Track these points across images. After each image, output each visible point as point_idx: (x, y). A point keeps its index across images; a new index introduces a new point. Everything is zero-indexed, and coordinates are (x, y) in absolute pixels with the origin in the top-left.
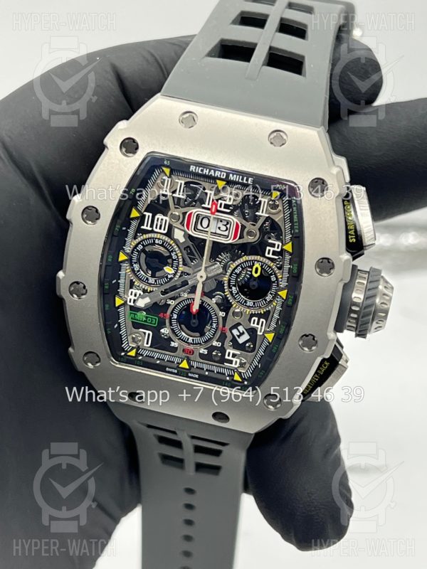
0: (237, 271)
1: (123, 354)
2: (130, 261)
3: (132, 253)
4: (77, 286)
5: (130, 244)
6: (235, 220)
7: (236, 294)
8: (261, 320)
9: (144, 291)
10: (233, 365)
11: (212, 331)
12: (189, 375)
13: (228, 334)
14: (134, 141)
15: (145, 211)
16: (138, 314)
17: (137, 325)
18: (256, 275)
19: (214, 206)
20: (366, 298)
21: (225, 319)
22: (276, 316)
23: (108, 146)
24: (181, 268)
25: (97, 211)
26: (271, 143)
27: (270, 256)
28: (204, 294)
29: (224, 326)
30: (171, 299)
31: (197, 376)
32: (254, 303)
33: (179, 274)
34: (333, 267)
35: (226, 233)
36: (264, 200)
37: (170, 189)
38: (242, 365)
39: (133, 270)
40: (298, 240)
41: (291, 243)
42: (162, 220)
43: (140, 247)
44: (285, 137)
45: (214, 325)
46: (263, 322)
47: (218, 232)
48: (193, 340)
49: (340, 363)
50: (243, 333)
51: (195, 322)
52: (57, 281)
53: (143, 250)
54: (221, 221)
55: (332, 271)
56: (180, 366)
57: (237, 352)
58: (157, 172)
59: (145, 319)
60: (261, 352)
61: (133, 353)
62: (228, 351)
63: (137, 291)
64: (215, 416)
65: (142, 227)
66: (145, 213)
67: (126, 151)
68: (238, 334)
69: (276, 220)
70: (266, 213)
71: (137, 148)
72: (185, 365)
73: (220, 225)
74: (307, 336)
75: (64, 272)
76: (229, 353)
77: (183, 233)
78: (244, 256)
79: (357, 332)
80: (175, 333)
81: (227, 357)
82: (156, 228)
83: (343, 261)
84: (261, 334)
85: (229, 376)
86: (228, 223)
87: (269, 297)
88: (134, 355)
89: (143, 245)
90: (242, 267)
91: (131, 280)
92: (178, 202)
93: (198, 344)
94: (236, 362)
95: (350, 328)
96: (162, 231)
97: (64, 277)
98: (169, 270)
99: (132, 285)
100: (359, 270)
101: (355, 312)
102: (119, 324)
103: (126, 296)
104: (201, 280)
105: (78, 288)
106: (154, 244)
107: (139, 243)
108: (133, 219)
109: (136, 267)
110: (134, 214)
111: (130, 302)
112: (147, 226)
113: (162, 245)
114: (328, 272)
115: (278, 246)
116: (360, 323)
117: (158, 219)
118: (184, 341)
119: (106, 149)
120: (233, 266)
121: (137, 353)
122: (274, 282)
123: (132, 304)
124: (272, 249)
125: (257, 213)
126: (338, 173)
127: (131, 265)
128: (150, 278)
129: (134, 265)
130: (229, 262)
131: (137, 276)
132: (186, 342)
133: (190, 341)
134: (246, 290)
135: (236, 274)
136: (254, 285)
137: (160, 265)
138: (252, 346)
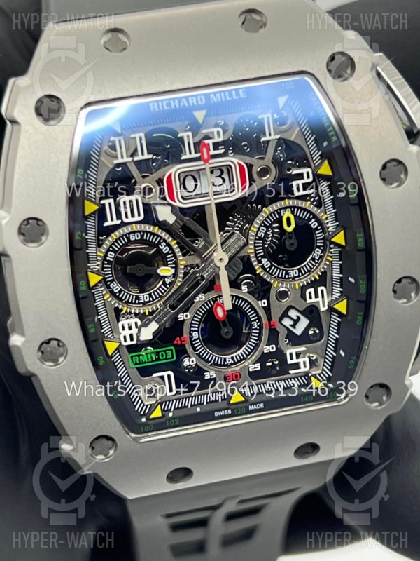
0: (262, 234)
1: (144, 420)
2: (105, 282)
3: (103, 268)
4: (50, 346)
5: (96, 255)
6: (236, 161)
7: (270, 267)
8: (320, 289)
9: (141, 316)
10: (303, 369)
11: (255, 334)
12: (251, 408)
13: (279, 328)
16: (143, 352)
17: (145, 372)
18: (290, 229)
19: (205, 150)
21: (267, 310)
22: (337, 275)
23: (18, 119)
24: (182, 261)
25: (40, 222)
26: (248, 31)
27: (302, 193)
29: (270, 319)
30: (183, 312)
31: (262, 406)
32: (299, 270)
33: (182, 272)
36: (267, 116)
37: (127, 150)
38: (313, 363)
39: (112, 293)
41: (326, 162)
42: (131, 201)
43: (111, 256)
45: (255, 325)
46: (322, 291)
47: (215, 189)
48: (232, 358)
50: (299, 318)
51: (227, 331)
53: (116, 260)
56: (231, 402)
57: (302, 348)
59: (154, 357)
60: (334, 335)
61: (157, 413)
62: (288, 353)
63: (128, 321)
64: (299, 451)
65: (106, 224)
66: (102, 202)
67: (46, 118)
68: (292, 323)
69: (292, 139)
70: (275, 134)
72: (237, 397)
73: (212, 178)
74: (400, 282)
75: (22, 334)
76: (291, 354)
77: (170, 208)
78: (262, 208)
80: (204, 359)
81: (290, 362)
82: (127, 217)
84: (326, 308)
86: (222, 172)
87: (317, 253)
88: (160, 415)
89: (114, 251)
90: (265, 226)
91: (116, 309)
92: (144, 166)
93: (241, 360)
94: (304, 363)
96: (137, 218)
97: (24, 343)
98: (163, 272)
99: (119, 315)
104: (222, 265)
105: (50, 349)
106: (128, 242)
107: (109, 250)
109: (116, 287)
110: (90, 208)
111: (125, 341)
112: (112, 220)
113: (142, 241)
114: (399, 181)
115: (308, 173)
117: (125, 203)
118: (221, 365)
120: (253, 229)
121: (163, 411)
122: (317, 229)
123: (129, 342)
124: (300, 182)
125: (262, 140)
127: (108, 287)
128: (141, 295)
129: (111, 285)
130: (243, 226)
131: (121, 300)
132: (224, 365)
133: (229, 361)
134: (281, 256)
135: (260, 238)
136: (291, 244)
137: (148, 270)
138: (318, 331)
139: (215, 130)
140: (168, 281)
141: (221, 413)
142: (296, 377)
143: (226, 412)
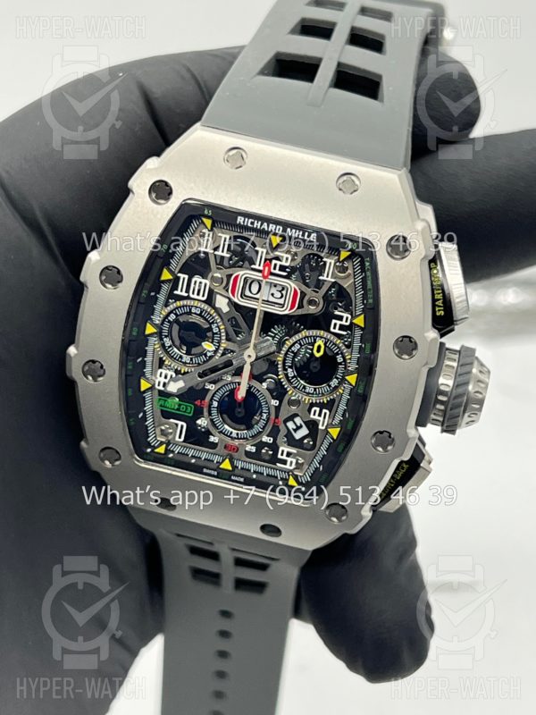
0: (295, 349)
1: (149, 450)
2: (160, 335)
3: (162, 323)
4: (93, 366)
5: (160, 312)
6: (293, 285)
7: (293, 378)
8: (324, 411)
9: (177, 372)
10: (288, 467)
11: (262, 423)
12: (233, 478)
13: (282, 427)
14: (166, 184)
15: (179, 272)
16: (169, 400)
17: (167, 415)
19: (267, 268)
20: (457, 386)
21: (278, 409)
22: (342, 407)
23: (134, 191)
24: (224, 344)
25: (119, 272)
26: (340, 189)
27: (337, 331)
28: (253, 376)
29: (277, 417)
30: (210, 383)
31: (242, 480)
32: (315, 389)
33: (221, 352)
34: (415, 347)
35: (281, 301)
36: (330, 261)
38: (299, 466)
39: (163, 346)
40: (373, 312)
41: (363, 316)
42: (200, 283)
43: (172, 317)
44: (357, 182)
45: (265, 416)
46: (325, 414)
47: (271, 299)
48: (237, 434)
49: (422, 465)
50: (301, 426)
51: (240, 412)
52: (67, 359)
53: (176, 321)
54: (275, 286)
55: (414, 352)
56: (221, 466)
57: (293, 451)
58: (195, 224)
59: (177, 407)
60: (323, 451)
61: (161, 450)
62: (281, 449)
63: (168, 371)
64: (264, 528)
65: (175, 292)
66: (179, 275)
67: (156, 197)
68: (295, 427)
69: (345, 286)
70: (332, 277)
71: (170, 193)
72: (226, 465)
73: (274, 290)
74: (381, 433)
75: (77, 348)
76: (283, 451)
77: (227, 300)
78: (303, 330)
79: (445, 428)
80: (215, 425)
81: (279, 456)
82: (193, 293)
83: (429, 340)
84: (324, 428)
85: (282, 479)
86: (283, 289)
87: (334, 382)
88: (163, 452)
89: (176, 314)
90: (300, 344)
91: (161, 359)
92: (221, 261)
93: (244, 438)
94: (291, 463)
95: (435, 422)
96: (200, 298)
97: (76, 355)
98: (208, 346)
99: (161, 363)
100: (447, 349)
101: (442, 403)
102: (145, 412)
103: (154, 378)
104: (249, 361)
105: (94, 368)
106: (190, 313)
107: (171, 312)
108: (164, 282)
109: (168, 342)
110: (166, 275)
111: (159, 385)
112: (181, 291)
113: (200, 315)
114: (410, 354)
115: (347, 318)
116: (447, 416)
117: (195, 282)
118: (226, 435)
119: (131, 195)
120: (289, 343)
121: (166, 449)
122: (340, 364)
123: (161, 388)
124: (339, 322)
125: (321, 278)
126: (423, 229)
127: (161, 339)
128: (184, 356)
129: (165, 339)
130: (284, 337)
131: (167, 353)
132: (229, 436)
133: (234, 435)
134: (305, 372)
135: (293, 352)
136: (315, 366)
137: (197, 340)
138: (311, 443)
139: (285, 256)
140: (209, 354)
141: (208, 471)
142: (281, 470)
143: (213, 472)
